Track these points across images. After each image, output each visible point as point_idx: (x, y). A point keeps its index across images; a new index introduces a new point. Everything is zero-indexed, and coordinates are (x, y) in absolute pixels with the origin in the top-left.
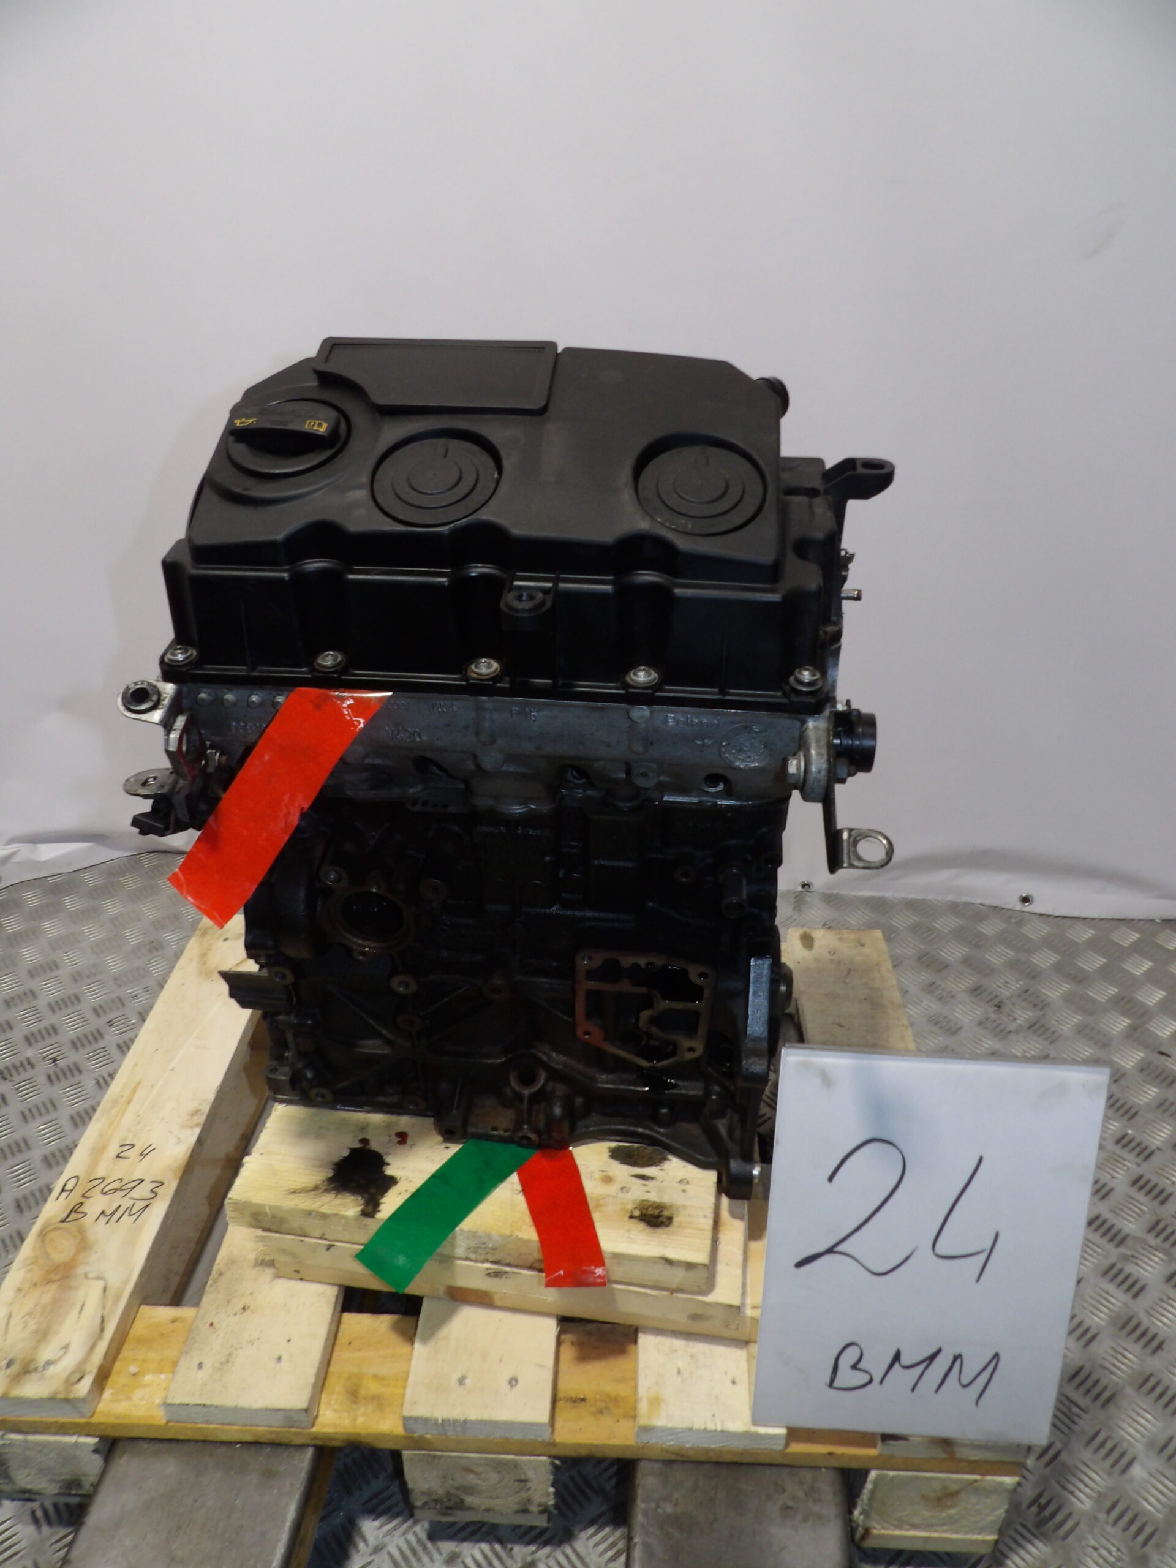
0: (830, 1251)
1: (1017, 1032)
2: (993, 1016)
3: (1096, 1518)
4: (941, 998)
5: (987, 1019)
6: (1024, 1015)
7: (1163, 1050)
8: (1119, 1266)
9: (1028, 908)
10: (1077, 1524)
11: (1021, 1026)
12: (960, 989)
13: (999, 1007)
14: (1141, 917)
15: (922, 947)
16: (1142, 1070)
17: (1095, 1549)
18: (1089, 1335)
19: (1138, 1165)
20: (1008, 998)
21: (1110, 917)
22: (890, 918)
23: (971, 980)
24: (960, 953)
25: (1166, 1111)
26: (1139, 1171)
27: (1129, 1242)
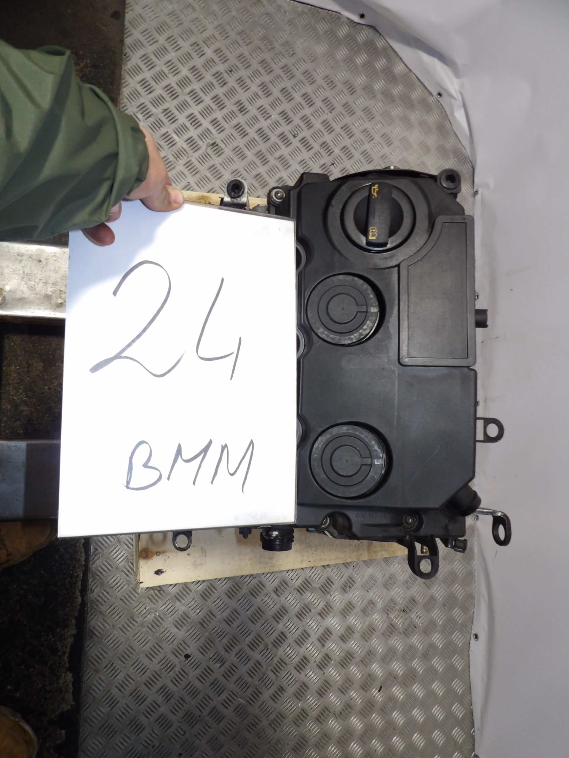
0: (118, 356)
1: (388, 618)
2: (397, 607)
3: (156, 611)
4: (407, 582)
5: (395, 604)
6: (399, 622)
7: (383, 689)
8: (262, 642)
9: (473, 637)
10: (154, 603)
11: (392, 620)
12: (413, 592)
13: (404, 611)
14: (473, 698)
15: (441, 576)
16: (369, 676)
17: (146, 608)
18: (230, 623)
19: (315, 662)
20: (409, 616)
21: (471, 681)
22: (459, 561)
23: (420, 600)
24: (438, 596)
25: (346, 681)
26: (312, 661)
27: (274, 649)
